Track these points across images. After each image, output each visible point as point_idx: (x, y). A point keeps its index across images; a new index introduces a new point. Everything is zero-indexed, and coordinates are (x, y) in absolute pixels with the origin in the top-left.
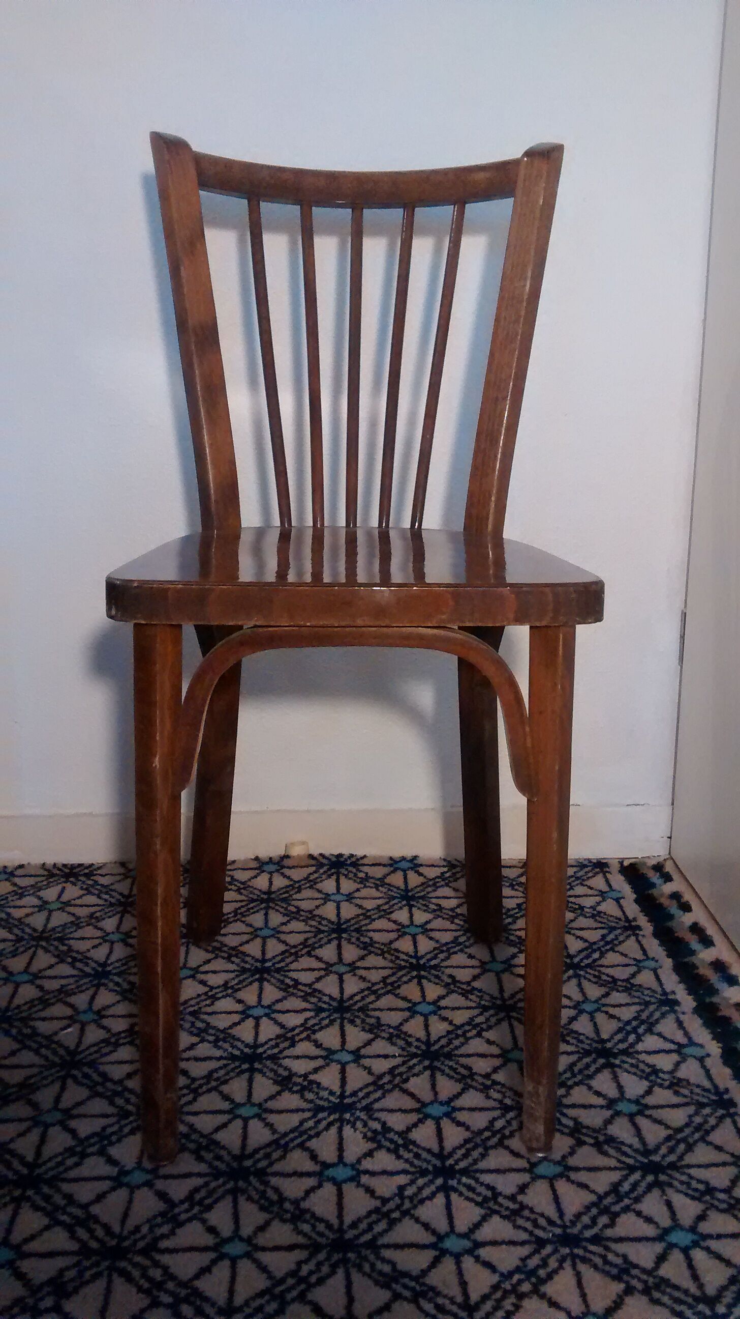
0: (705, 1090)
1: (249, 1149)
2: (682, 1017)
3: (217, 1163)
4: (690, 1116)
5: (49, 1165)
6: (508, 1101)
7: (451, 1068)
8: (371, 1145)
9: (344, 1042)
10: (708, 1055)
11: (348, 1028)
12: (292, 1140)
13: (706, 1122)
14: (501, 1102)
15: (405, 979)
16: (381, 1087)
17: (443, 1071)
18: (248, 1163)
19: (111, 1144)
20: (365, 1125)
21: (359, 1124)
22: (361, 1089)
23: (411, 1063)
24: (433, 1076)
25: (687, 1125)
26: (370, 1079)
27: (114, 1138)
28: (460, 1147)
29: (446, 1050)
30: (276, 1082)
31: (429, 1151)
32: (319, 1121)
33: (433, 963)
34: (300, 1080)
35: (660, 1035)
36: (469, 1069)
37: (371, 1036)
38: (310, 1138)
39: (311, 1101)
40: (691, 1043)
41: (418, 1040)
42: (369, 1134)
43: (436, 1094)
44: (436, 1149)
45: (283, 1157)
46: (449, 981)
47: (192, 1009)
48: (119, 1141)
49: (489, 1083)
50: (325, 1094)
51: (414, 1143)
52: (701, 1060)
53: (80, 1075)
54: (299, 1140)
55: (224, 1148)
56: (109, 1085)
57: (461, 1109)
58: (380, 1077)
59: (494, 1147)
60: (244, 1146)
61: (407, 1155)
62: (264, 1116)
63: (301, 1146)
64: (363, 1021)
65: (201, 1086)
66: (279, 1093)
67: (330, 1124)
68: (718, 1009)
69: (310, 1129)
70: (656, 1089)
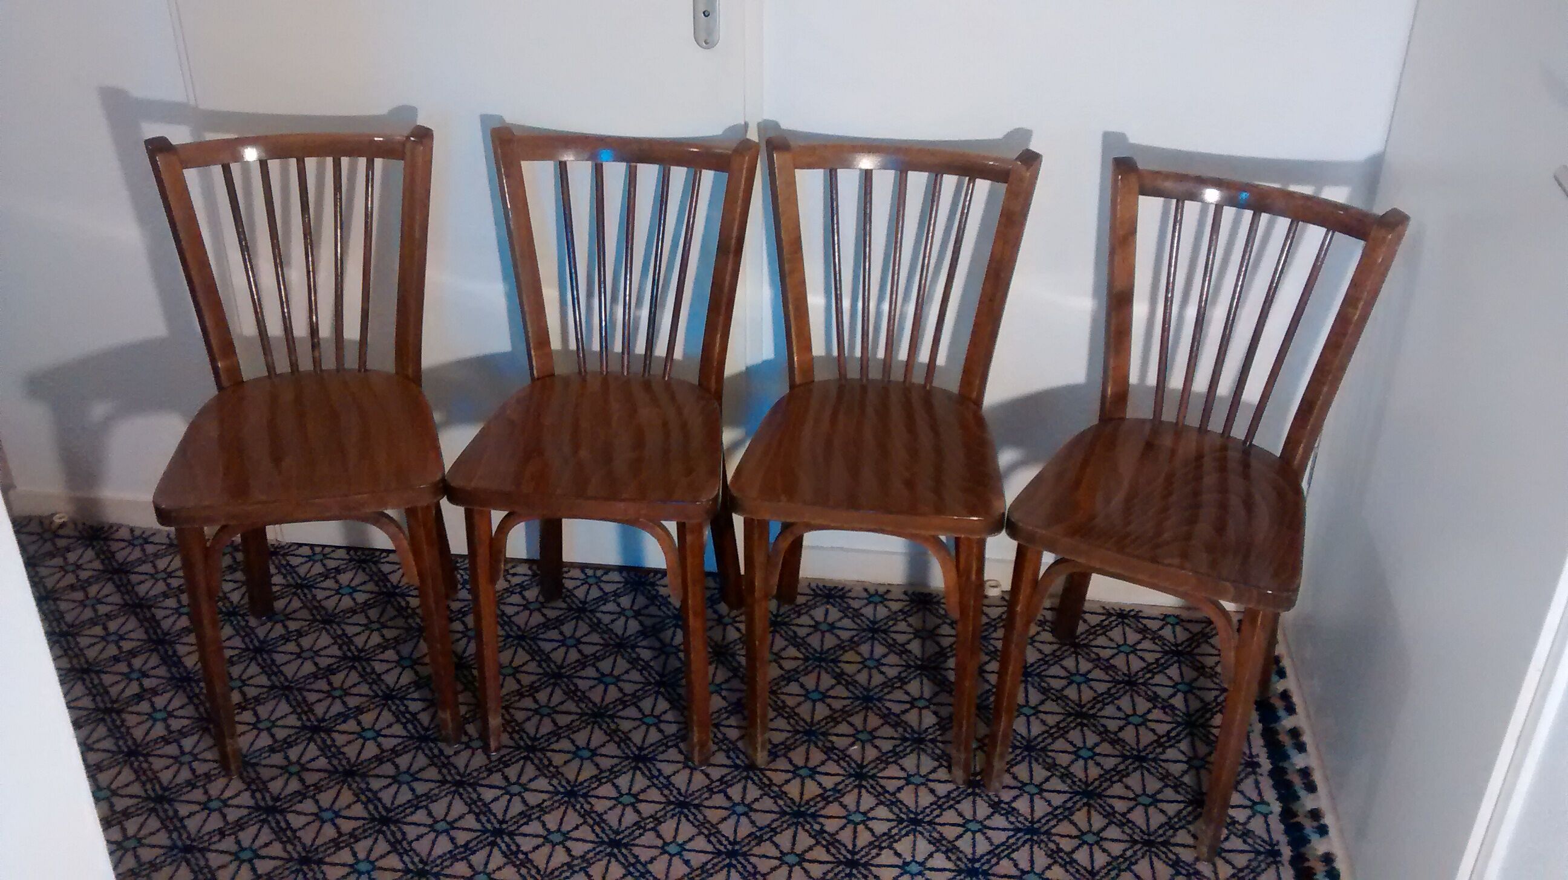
0: (1264, 841)
1: (977, 856)
2: (1260, 778)
3: (959, 863)
4: (1250, 861)
5: (863, 853)
6: (1136, 837)
7: (1100, 805)
8: (1050, 861)
9: (1031, 779)
10: (1271, 813)
11: (1034, 765)
12: (1003, 851)
13: (1259, 866)
14: (1131, 836)
15: (1072, 725)
16: (1056, 816)
17: (1095, 808)
18: (977, 865)
19: (896, 841)
20: (1047, 845)
21: (1042, 845)
22: (1044, 817)
23: (1075, 799)
24: (1089, 812)
25: (1247, 867)
26: (1050, 809)
27: (897, 837)
28: (1104, 868)
29: (1099, 790)
30: (990, 806)
31: (1085, 869)
32: (1018, 839)
33: (1091, 712)
34: (1006, 806)
35: (1242, 792)
36: (1112, 807)
37: (1049, 774)
38: (1014, 851)
39: (1012, 823)
40: (1263, 802)
41: (1080, 780)
42: (1049, 852)
43: (1091, 825)
44: (1089, 868)
45: (997, 863)
46: (1102, 729)
47: (931, 737)
48: (900, 840)
49: (1125, 821)
50: (1021, 819)
51: (1076, 861)
52: (1266, 816)
53: (868, 786)
54: (1006, 852)
55: (961, 852)
56: (887, 795)
57: (1106, 839)
58: (1056, 808)
59: (1124, 870)
60: (974, 853)
61: (1072, 870)
62: (985, 831)
63: (1008, 856)
64: (1044, 761)
65: (944, 803)
66: (992, 814)
67: (1025, 842)
68: (1286, 773)
69: (1013, 844)
70: (1232, 836)
